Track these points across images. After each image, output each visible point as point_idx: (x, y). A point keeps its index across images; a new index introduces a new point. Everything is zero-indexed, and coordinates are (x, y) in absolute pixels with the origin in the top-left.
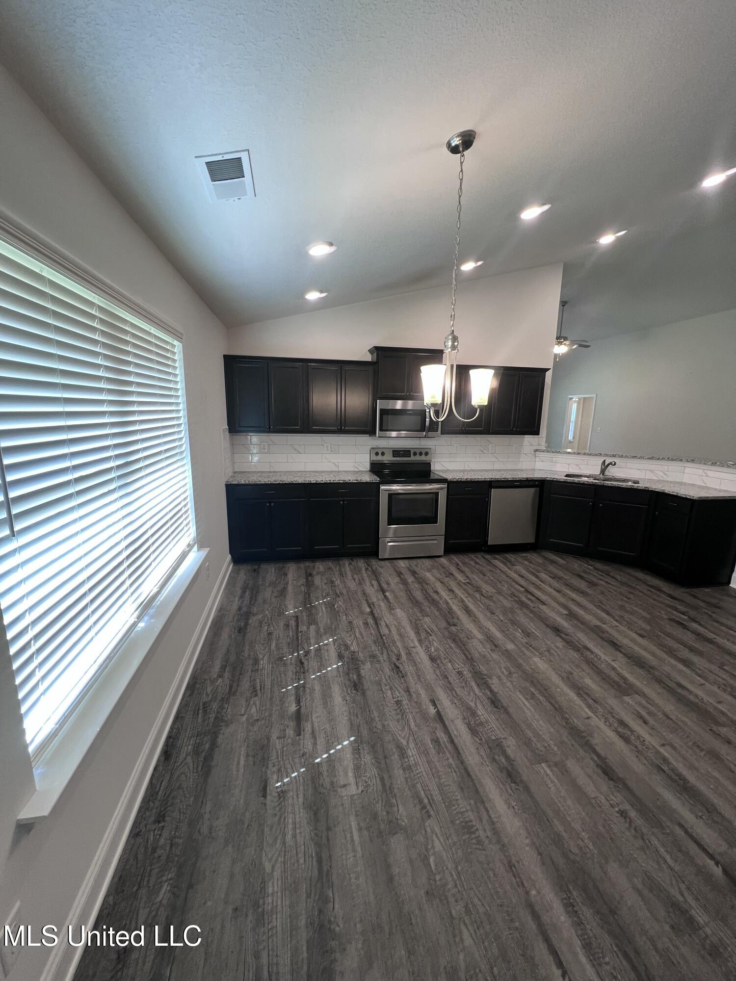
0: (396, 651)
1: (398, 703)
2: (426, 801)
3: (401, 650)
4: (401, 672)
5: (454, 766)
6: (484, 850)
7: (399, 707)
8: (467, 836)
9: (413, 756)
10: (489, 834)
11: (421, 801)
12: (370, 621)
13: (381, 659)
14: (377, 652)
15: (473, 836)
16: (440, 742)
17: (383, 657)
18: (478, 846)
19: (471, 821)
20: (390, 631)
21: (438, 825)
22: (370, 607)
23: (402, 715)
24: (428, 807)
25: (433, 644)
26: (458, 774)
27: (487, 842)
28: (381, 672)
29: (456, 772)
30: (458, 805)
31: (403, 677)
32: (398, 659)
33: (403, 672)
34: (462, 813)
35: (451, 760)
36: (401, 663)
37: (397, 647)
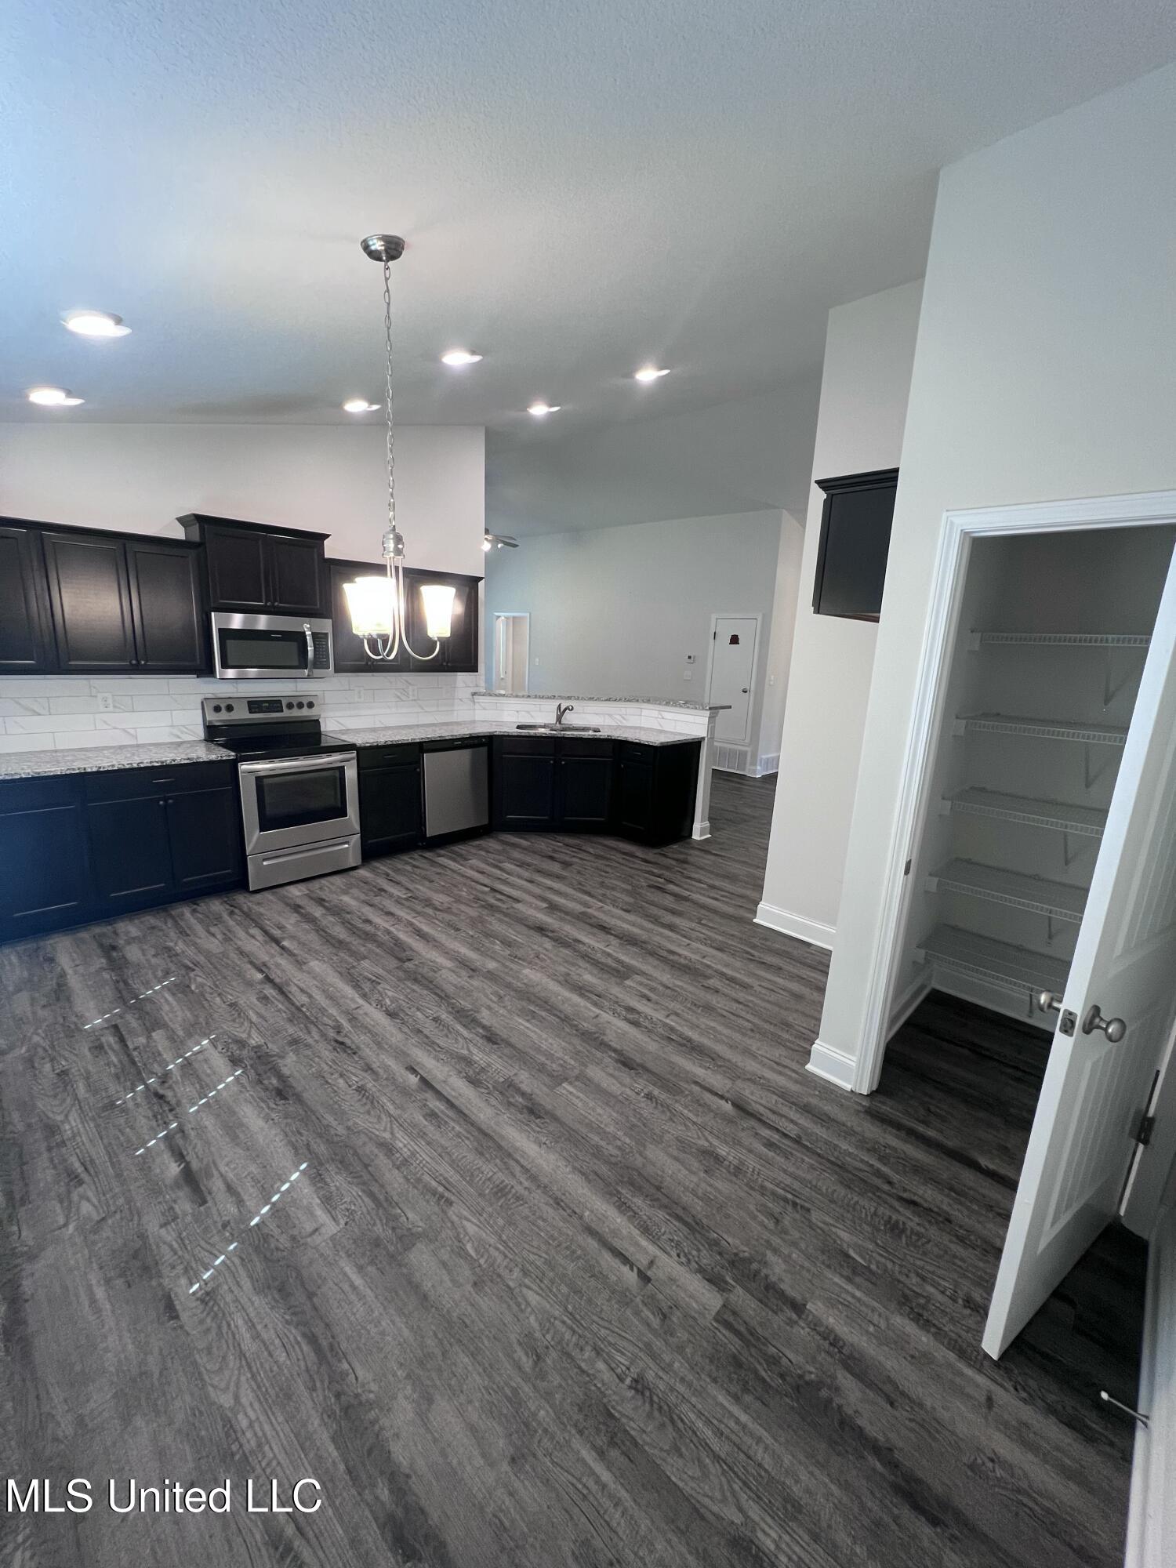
0: (330, 1022)
1: (361, 1089)
2: (441, 1189)
3: (338, 1018)
4: (349, 1047)
5: (464, 1132)
6: (526, 1203)
7: (364, 1095)
8: (502, 1200)
9: (405, 1146)
10: (526, 1184)
11: (434, 1193)
12: (269, 991)
13: (310, 1041)
14: (300, 1034)
15: (510, 1196)
16: (436, 1114)
17: (312, 1037)
18: (518, 1203)
19: (503, 1181)
20: (310, 996)
21: (465, 1207)
22: (262, 972)
23: (372, 1103)
24: (447, 1194)
25: (386, 994)
26: (472, 1138)
27: (526, 1193)
28: (317, 1059)
29: (468, 1138)
30: (483, 1173)
31: (354, 1053)
32: (339, 1032)
33: (353, 1047)
34: (489, 1179)
35: (457, 1128)
36: (346, 1036)
37: (330, 1016)
